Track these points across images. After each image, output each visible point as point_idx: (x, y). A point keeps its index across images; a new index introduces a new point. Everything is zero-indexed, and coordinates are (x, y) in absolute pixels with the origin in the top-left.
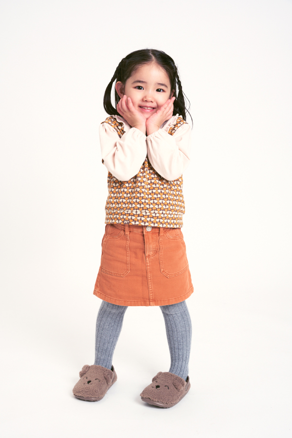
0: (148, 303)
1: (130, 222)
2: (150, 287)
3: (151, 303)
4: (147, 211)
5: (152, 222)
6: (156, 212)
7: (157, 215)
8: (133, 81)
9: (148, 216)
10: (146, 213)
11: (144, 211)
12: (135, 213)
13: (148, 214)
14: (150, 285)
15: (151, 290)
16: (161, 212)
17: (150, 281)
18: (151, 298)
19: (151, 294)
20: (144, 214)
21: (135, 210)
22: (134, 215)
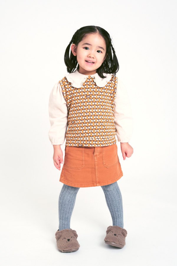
0: (95, 184)
1: (83, 145)
2: (97, 174)
3: (98, 184)
4: (93, 137)
5: (97, 144)
6: (99, 137)
7: (99, 139)
8: (83, 44)
9: (94, 140)
10: (92, 139)
11: (91, 137)
12: (85, 140)
13: (93, 139)
14: (97, 173)
15: (97, 176)
16: (102, 137)
17: (97, 171)
18: (97, 181)
19: (97, 179)
20: (91, 139)
21: (85, 138)
22: (85, 141)
